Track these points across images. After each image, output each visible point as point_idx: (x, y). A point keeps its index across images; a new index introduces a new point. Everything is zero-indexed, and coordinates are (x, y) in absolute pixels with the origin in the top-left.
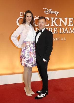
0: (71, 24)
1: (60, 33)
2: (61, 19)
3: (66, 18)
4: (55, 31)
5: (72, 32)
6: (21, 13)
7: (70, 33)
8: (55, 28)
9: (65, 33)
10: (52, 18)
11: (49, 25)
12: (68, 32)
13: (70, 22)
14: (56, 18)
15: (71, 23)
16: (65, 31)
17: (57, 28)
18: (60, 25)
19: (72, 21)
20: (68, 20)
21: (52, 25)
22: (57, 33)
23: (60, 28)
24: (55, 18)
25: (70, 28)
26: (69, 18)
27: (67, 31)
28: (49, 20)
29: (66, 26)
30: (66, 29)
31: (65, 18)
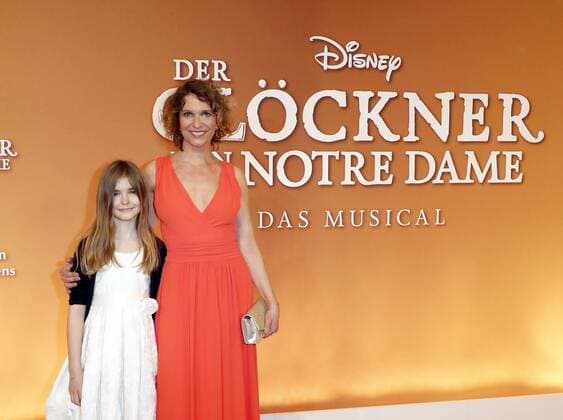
0: (477, 128)
1: (411, 180)
2: (414, 101)
3: (446, 97)
4: (382, 171)
5: (481, 177)
6: (178, 62)
7: (468, 180)
8: (377, 155)
9: (438, 180)
10: (364, 97)
11: (341, 134)
12: (455, 179)
13: (468, 117)
14: (385, 96)
15: (475, 122)
16: (442, 170)
17: (389, 155)
18: (411, 137)
19: (482, 110)
20: (456, 105)
21: (363, 135)
22: (389, 181)
23: (412, 154)
24: (380, 94)
25: (471, 155)
26: (461, 95)
27: (452, 169)
28: (343, 103)
29: (444, 139)
30: (447, 157)
31: (438, 96)
